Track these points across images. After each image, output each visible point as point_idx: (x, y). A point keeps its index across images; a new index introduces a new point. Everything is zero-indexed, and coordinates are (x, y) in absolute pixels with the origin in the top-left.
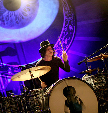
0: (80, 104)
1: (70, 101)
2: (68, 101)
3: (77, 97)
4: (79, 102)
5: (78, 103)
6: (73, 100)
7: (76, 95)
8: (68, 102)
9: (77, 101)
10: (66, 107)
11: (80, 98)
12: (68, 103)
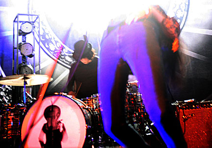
0: (62, 132)
1: (49, 125)
2: (48, 125)
3: (60, 122)
4: (61, 129)
5: (59, 129)
6: (54, 125)
7: (59, 119)
8: (46, 126)
9: (59, 127)
10: (43, 133)
11: (63, 124)
12: (47, 129)
